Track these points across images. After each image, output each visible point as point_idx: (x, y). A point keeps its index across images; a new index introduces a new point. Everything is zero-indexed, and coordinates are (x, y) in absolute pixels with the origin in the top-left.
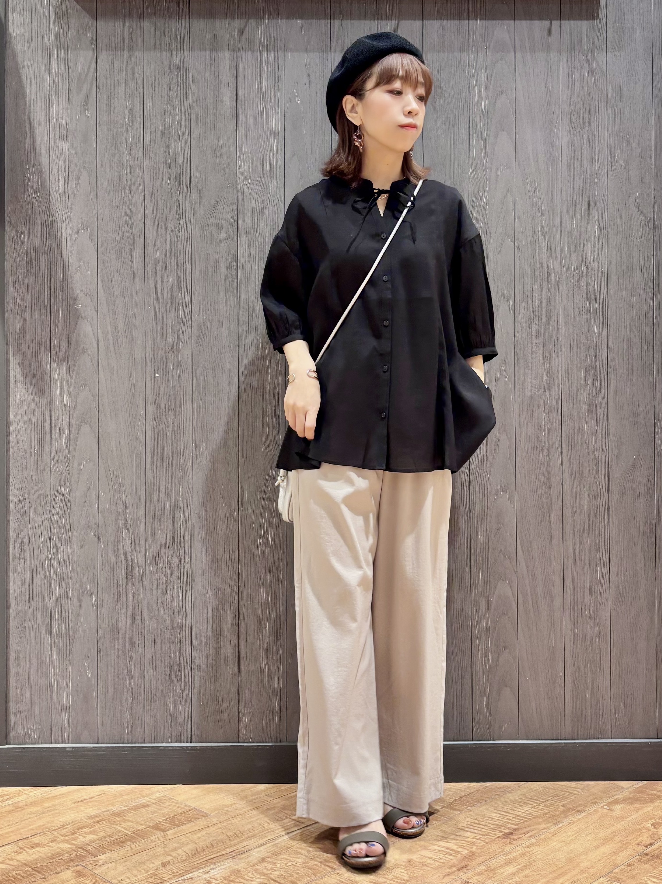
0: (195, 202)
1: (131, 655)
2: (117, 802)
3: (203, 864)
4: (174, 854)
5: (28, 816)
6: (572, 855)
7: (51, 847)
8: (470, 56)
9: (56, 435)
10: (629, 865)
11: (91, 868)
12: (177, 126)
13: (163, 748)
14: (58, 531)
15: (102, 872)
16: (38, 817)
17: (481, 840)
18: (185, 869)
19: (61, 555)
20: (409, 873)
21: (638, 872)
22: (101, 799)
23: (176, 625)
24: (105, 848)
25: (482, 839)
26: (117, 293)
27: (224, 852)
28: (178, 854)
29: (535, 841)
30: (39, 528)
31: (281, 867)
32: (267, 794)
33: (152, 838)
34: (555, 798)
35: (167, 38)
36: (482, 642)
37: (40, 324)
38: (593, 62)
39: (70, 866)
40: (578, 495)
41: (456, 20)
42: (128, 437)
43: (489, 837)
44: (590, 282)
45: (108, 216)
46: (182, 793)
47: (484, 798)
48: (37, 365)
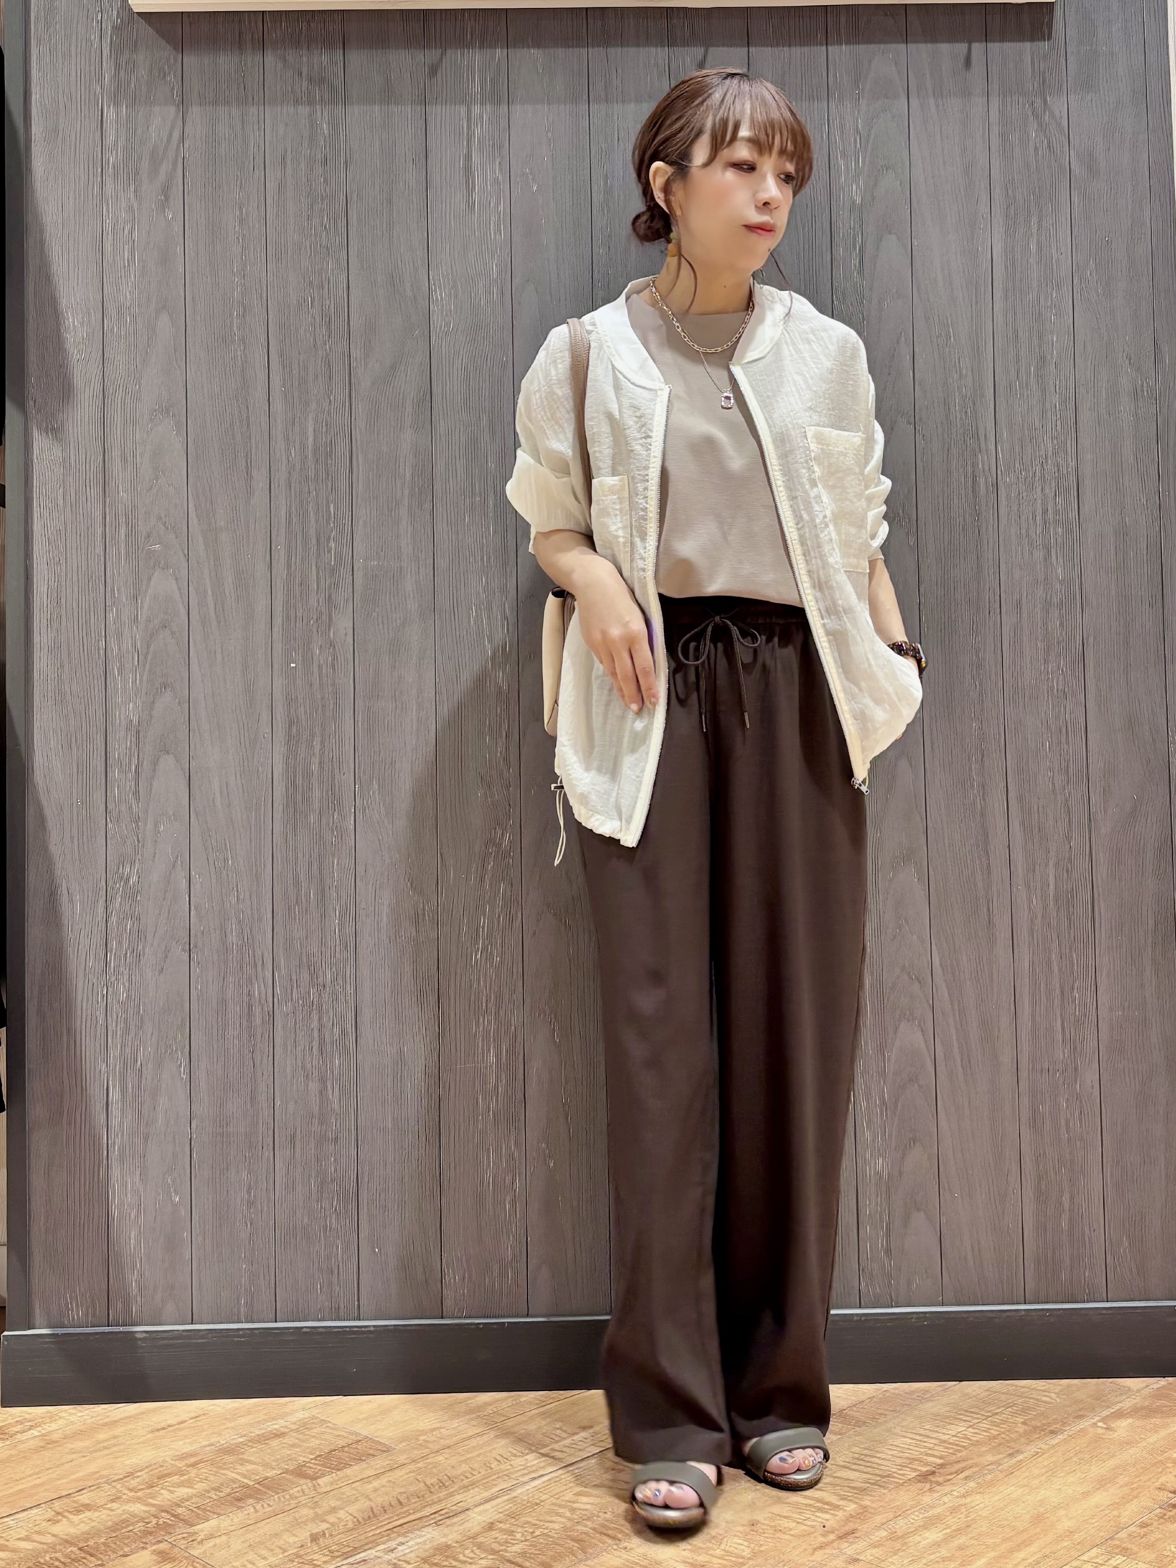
0: (357, 364)
1: (250, 1164)
2: (227, 1428)
3: (385, 1536)
4: (332, 1518)
5: (70, 1457)
6: (1042, 1510)
7: (112, 1510)
8: (830, 107)
9: (115, 773)
10: (1143, 1525)
11: (185, 1546)
12: (324, 233)
13: (308, 1330)
14: (120, 943)
15: (205, 1554)
16: (87, 1458)
17: (880, 1486)
18: (351, 1545)
19: (124, 986)
20: (753, 1546)
21: (1160, 1536)
22: (200, 1424)
23: (329, 1108)
24: (210, 1511)
25: (879, 1483)
26: (222, 523)
27: (420, 1515)
28: (339, 1518)
29: (976, 1486)
30: (86, 940)
31: (523, 1539)
32: (495, 1410)
33: (291, 1492)
34: (1010, 1409)
35: (305, 84)
36: (874, 1131)
37: (86, 579)
38: (1045, 112)
39: (146, 1543)
40: (1037, 868)
41: (804, 45)
42: (243, 777)
43: (892, 1479)
44: (1047, 491)
45: (206, 389)
46: (344, 1411)
47: (880, 1411)
48: (82, 652)
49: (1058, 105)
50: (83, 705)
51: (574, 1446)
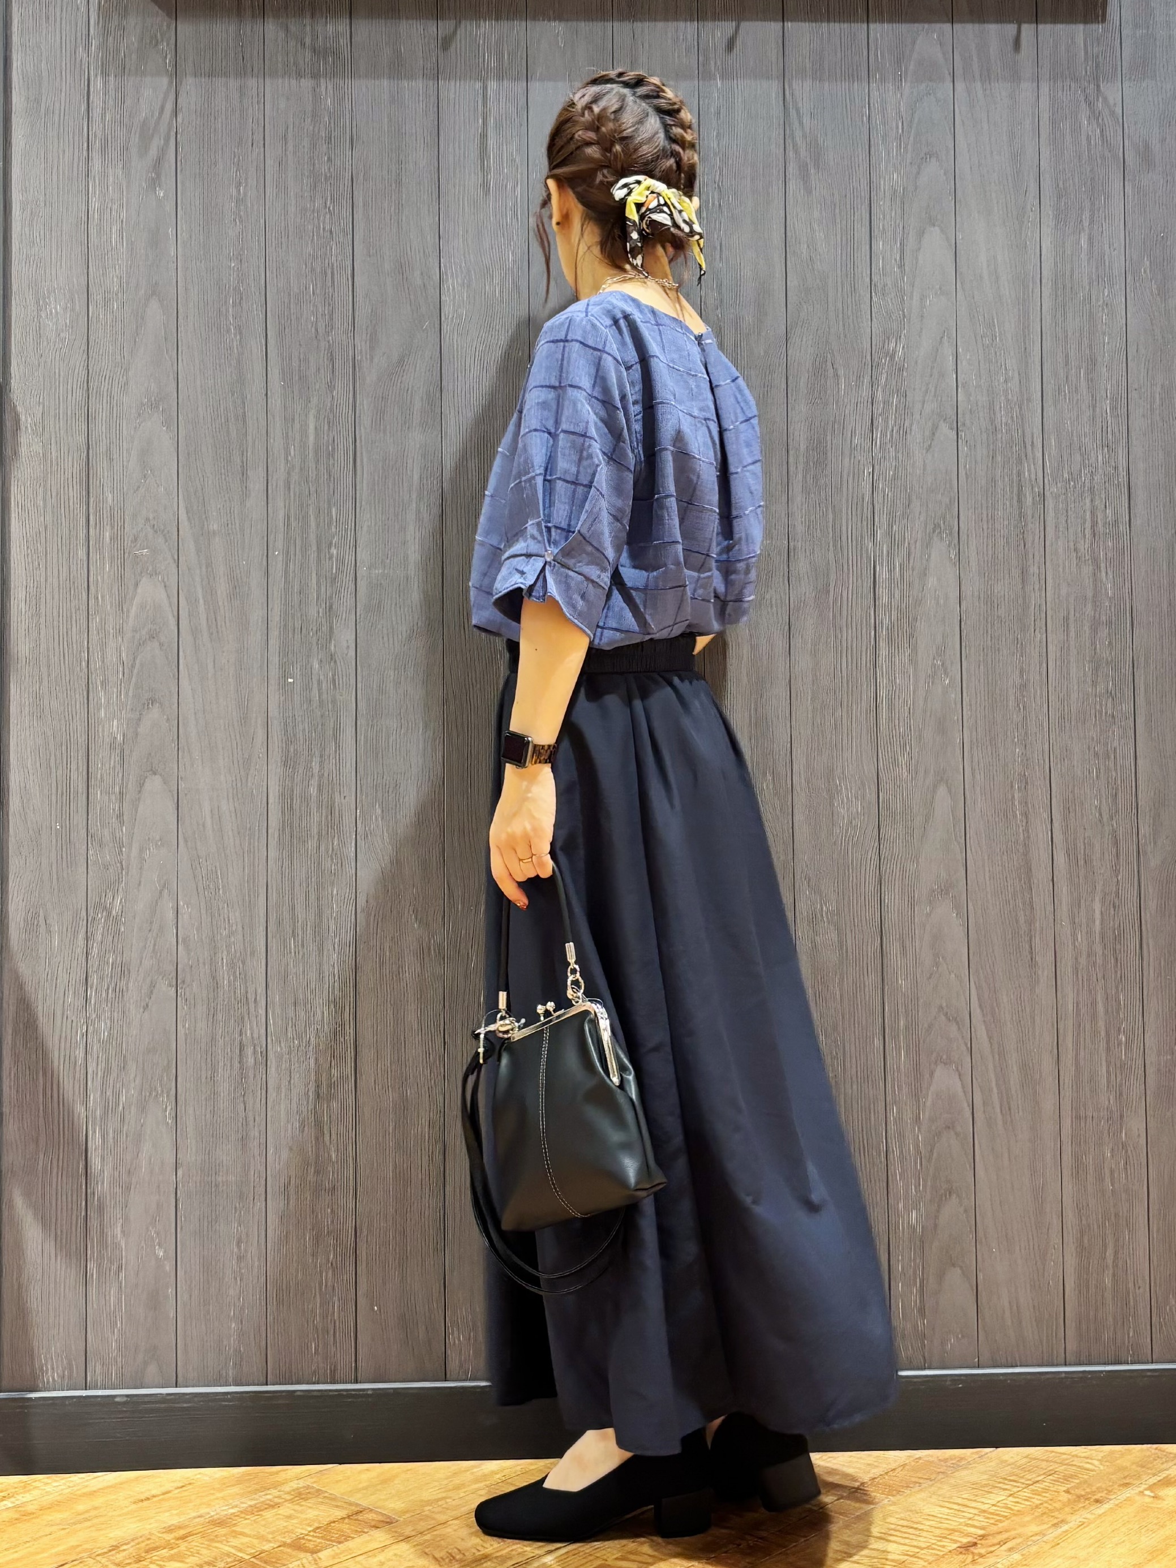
0: (362, 358)
1: (240, 1216)
2: (217, 1499)
5: (49, 1529)
8: (871, 89)
9: (97, 794)
12: (328, 216)
13: (301, 1394)
14: (102, 978)
16: (67, 1530)
17: (917, 1557)
19: (106, 1024)
22: (186, 1494)
23: (326, 1155)
25: (919, 1555)
26: (215, 527)
29: (1019, 1557)
30: (65, 973)
34: (1051, 1477)
35: (308, 54)
36: (908, 1181)
37: (68, 585)
38: (1098, 97)
40: (1082, 901)
41: (844, 22)
42: (236, 800)
43: (931, 1551)
44: (1097, 502)
45: (198, 383)
46: (340, 1481)
47: (917, 1480)
48: (62, 664)
49: (1112, 92)
50: (63, 721)
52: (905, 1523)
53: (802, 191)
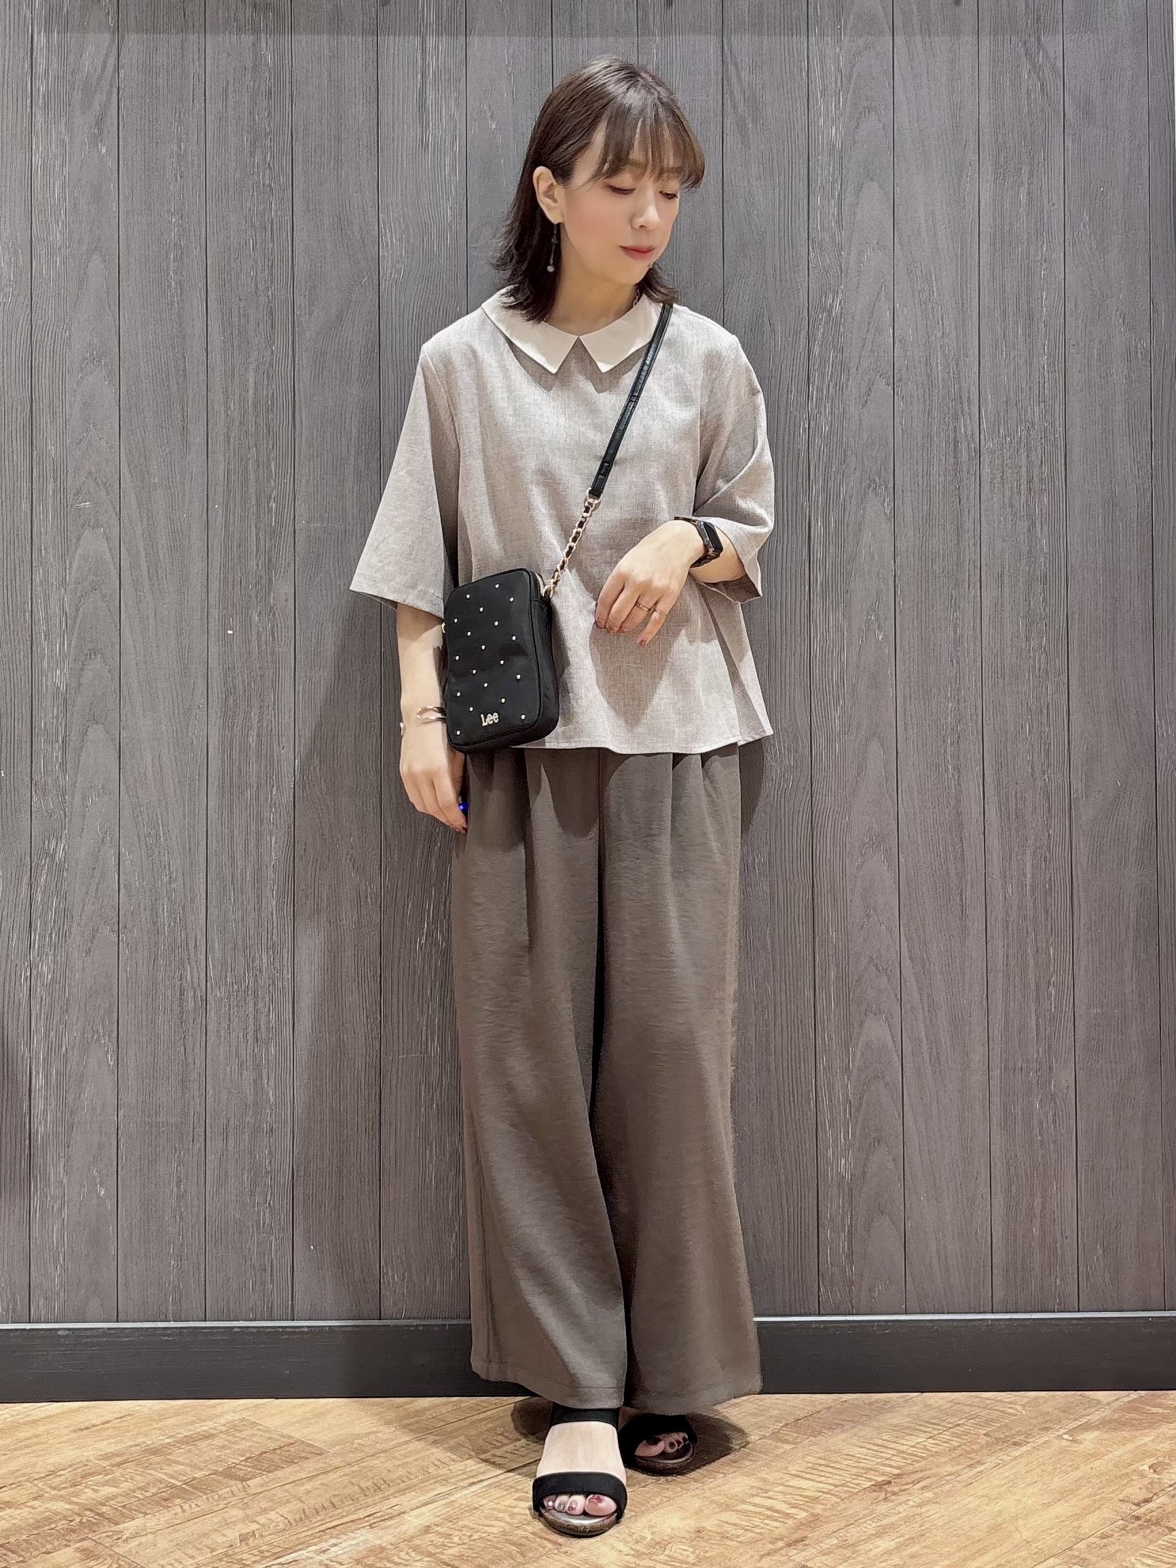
0: (301, 311)
1: (179, 1156)
2: (154, 1429)
3: (315, 1538)
4: (262, 1519)
6: (999, 1520)
7: (34, 1508)
8: (810, 42)
9: (41, 743)
10: (1103, 1537)
11: (110, 1544)
13: (239, 1330)
14: (46, 923)
15: (130, 1551)
17: (832, 1495)
18: (282, 1545)
19: (49, 967)
20: (697, 1552)
21: (1121, 1547)
22: (125, 1424)
23: (264, 1099)
24: (135, 1510)
25: (833, 1492)
26: (156, 480)
27: (355, 1517)
28: (268, 1519)
29: (932, 1496)
30: (9, 918)
31: (460, 1542)
32: (434, 1414)
33: (220, 1492)
34: (972, 1421)
35: (248, 9)
36: (837, 1130)
37: (11, 536)
38: (1038, 52)
39: (70, 1541)
40: (1013, 855)
42: (176, 748)
43: (846, 1488)
44: (1033, 458)
46: (276, 1414)
47: (837, 1421)
48: (6, 615)
49: (1053, 45)
50: (7, 671)
51: (516, 1452)
52: (823, 1462)
53: (740, 146)
